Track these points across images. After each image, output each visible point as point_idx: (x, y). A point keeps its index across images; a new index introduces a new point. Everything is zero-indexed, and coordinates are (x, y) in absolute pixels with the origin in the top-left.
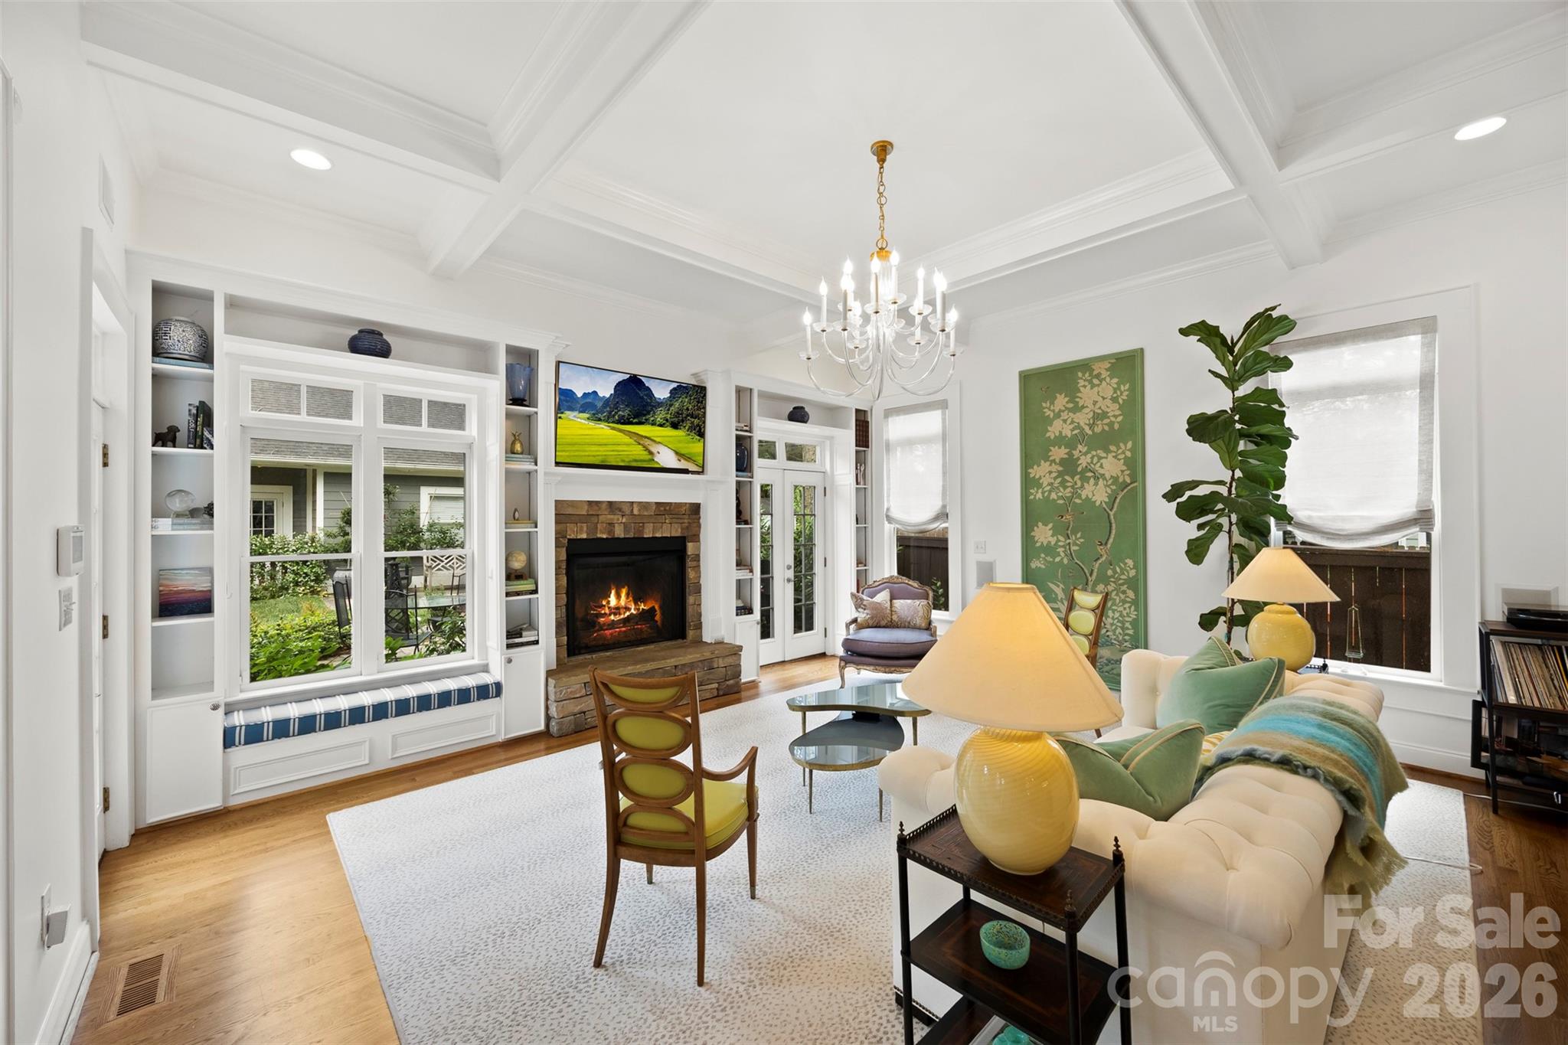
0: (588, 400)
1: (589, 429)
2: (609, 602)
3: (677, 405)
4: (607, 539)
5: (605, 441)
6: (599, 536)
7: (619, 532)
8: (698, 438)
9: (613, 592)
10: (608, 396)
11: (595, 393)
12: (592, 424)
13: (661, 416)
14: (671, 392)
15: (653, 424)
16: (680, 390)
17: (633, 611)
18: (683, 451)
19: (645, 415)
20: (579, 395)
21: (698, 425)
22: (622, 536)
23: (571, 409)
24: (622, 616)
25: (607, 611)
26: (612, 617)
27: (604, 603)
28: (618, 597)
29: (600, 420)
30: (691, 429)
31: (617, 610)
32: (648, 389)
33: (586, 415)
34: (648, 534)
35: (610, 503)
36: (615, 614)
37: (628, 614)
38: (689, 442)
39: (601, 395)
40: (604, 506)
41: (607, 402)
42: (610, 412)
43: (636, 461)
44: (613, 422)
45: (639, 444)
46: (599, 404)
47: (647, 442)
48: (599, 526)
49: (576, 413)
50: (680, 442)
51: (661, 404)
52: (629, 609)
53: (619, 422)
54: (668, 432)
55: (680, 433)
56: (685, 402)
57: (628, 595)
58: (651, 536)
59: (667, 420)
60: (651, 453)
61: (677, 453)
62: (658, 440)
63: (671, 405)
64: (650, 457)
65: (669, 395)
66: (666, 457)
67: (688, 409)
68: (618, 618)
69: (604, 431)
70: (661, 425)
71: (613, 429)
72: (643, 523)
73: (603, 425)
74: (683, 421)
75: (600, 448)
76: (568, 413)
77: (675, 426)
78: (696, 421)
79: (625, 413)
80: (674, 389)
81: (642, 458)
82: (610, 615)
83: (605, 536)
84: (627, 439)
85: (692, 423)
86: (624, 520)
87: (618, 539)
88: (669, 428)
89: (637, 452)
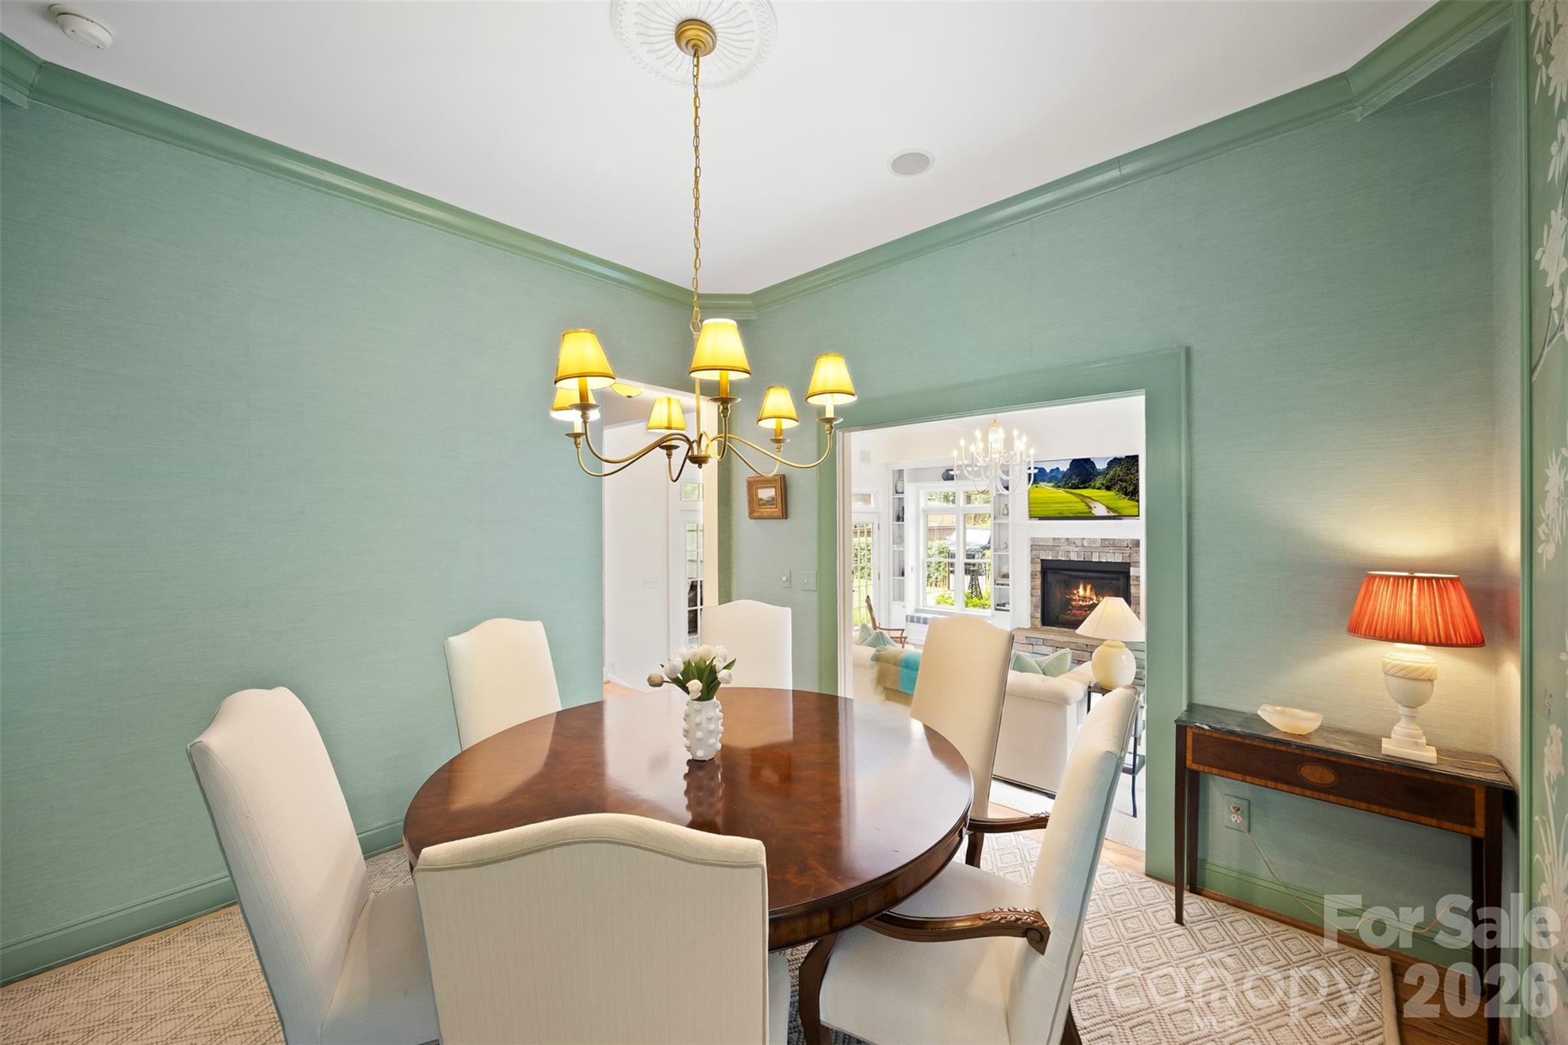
0: (1054, 474)
1: (1053, 493)
2: (1078, 592)
3: (1111, 473)
4: (1065, 561)
5: (1062, 501)
6: (1060, 558)
7: (1074, 557)
8: (1124, 496)
9: (1081, 586)
10: (1065, 470)
11: (1058, 468)
12: (1055, 490)
13: (1099, 482)
14: (1108, 464)
15: (1094, 488)
16: (1115, 462)
17: (1095, 601)
18: (1112, 506)
19: (1089, 482)
20: (1048, 471)
21: (1125, 487)
22: (1076, 559)
23: (1043, 481)
24: (1087, 603)
25: (1077, 598)
26: (1081, 603)
27: (1075, 592)
28: (1085, 590)
29: (1060, 487)
30: (1119, 491)
31: (1084, 598)
32: (1093, 463)
33: (1052, 484)
34: (1095, 559)
35: (1067, 539)
36: (1083, 601)
37: (1091, 602)
38: (1116, 500)
39: (1061, 470)
40: (1063, 541)
41: (1065, 474)
42: (1066, 481)
43: (1080, 513)
44: (1068, 488)
45: (1083, 502)
46: (1060, 476)
47: (1088, 500)
48: (1060, 553)
49: (1045, 483)
50: (1110, 499)
51: (1100, 473)
52: (1092, 599)
53: (1071, 488)
54: (1104, 493)
55: (1111, 493)
56: (1118, 470)
57: (1091, 590)
58: (1097, 560)
59: (1103, 485)
60: (1090, 508)
61: (1107, 507)
62: (1095, 498)
63: (1107, 474)
64: (1088, 510)
65: (1106, 466)
66: (1100, 510)
67: (1119, 476)
68: (1084, 604)
69: (1062, 494)
70: (1098, 489)
71: (1067, 492)
72: (1092, 552)
73: (1061, 490)
74: (1114, 485)
75: (1060, 505)
76: (1041, 483)
77: (1108, 488)
78: (1124, 484)
79: (1075, 481)
80: (1111, 461)
81: (1085, 511)
82: (1079, 600)
83: (1063, 559)
84: (1075, 499)
85: (1121, 486)
86: (1077, 550)
87: (1074, 561)
88: (1104, 490)
89: (1081, 507)
